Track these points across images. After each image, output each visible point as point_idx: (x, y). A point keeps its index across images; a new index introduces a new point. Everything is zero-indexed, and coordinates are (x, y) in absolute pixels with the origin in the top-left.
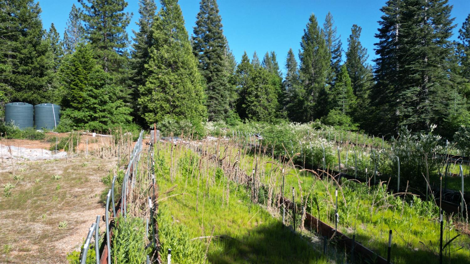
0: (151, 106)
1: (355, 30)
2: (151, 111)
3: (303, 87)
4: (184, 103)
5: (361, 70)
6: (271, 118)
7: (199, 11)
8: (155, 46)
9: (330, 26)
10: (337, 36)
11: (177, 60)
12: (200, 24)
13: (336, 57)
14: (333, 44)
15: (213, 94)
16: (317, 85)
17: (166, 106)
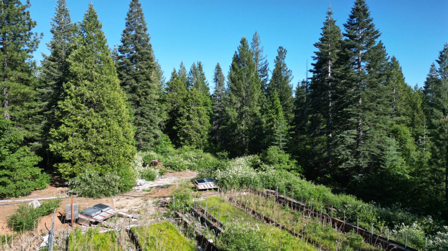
0: (66, 155)
1: (281, 52)
2: (67, 161)
3: (235, 110)
4: (109, 150)
5: (286, 90)
6: (203, 141)
7: (124, 28)
8: (72, 81)
9: (257, 45)
10: (264, 56)
11: (101, 99)
12: (126, 42)
13: (264, 76)
14: (260, 62)
15: (142, 120)
16: (247, 108)
17: (87, 154)
